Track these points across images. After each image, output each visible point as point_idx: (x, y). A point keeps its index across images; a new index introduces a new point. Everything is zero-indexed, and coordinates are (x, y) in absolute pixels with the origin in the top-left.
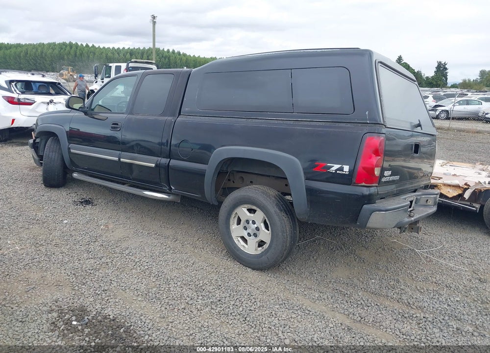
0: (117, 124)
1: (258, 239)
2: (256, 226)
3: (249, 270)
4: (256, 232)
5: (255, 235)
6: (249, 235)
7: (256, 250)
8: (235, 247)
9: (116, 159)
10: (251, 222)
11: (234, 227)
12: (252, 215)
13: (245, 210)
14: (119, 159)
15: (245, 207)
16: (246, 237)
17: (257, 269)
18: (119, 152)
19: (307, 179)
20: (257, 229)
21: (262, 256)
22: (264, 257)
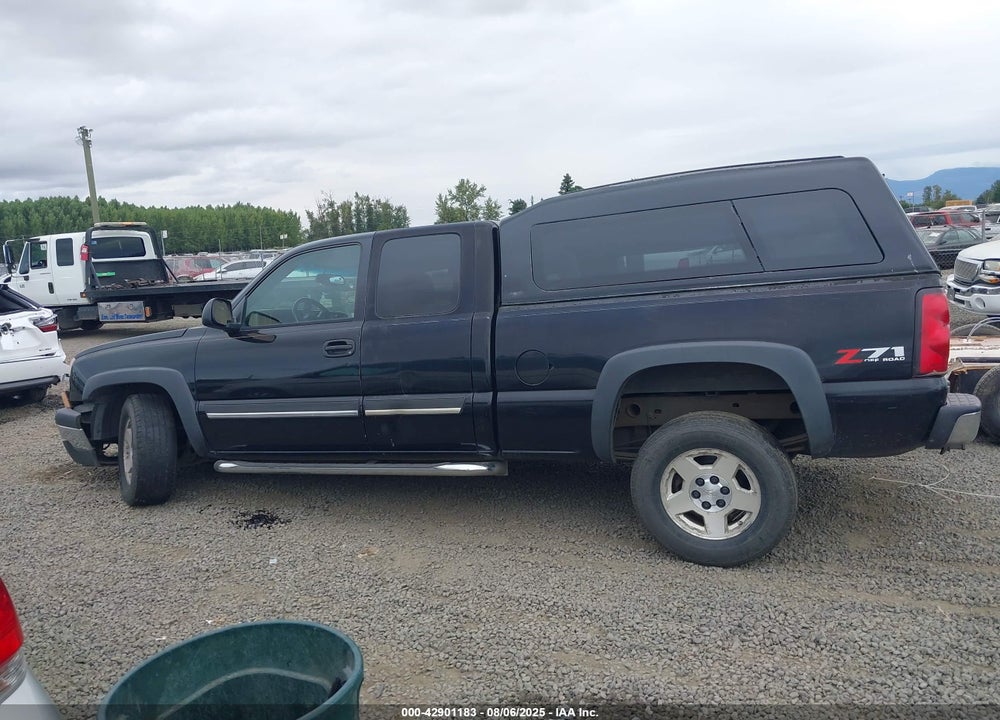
0: (345, 343)
1: (728, 509)
2: (720, 485)
3: (719, 570)
4: (722, 496)
5: (721, 503)
6: (706, 505)
7: (726, 530)
8: (680, 535)
9: (354, 412)
10: (707, 481)
11: (668, 497)
12: (709, 467)
13: (691, 460)
14: (362, 412)
15: (691, 456)
16: (700, 511)
17: (738, 565)
18: (356, 399)
19: (826, 381)
20: (725, 491)
21: (746, 539)
22: (750, 539)
